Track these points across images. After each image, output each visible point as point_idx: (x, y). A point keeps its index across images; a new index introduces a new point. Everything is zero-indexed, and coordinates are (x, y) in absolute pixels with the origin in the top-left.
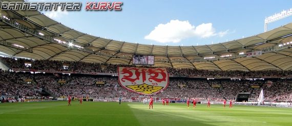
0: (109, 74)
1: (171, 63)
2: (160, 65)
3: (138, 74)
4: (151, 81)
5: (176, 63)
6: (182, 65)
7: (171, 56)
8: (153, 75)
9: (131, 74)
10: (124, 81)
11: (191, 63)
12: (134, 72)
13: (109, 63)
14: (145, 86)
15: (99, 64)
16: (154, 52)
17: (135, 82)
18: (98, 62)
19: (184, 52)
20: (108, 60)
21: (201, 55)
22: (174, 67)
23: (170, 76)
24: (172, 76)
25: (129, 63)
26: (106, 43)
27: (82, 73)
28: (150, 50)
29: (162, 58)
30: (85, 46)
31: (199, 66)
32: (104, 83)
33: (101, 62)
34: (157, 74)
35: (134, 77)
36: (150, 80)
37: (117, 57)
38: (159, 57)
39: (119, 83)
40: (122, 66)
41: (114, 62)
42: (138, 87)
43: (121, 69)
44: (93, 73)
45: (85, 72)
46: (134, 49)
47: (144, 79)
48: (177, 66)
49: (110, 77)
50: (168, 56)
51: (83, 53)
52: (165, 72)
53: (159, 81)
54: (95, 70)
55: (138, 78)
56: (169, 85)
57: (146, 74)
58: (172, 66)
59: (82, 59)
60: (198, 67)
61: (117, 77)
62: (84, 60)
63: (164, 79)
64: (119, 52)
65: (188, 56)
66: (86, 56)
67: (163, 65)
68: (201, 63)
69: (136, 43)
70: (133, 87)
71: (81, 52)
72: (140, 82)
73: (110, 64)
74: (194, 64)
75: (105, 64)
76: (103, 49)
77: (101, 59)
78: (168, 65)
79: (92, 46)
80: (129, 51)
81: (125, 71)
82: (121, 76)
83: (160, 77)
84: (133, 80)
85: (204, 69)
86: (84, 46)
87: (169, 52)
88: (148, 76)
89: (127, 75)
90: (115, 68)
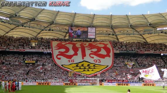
0: (40, 50)
1: (116, 36)
2: (103, 38)
3: (75, 49)
4: (93, 58)
5: (122, 36)
6: (129, 38)
7: (117, 27)
8: (95, 50)
9: (67, 50)
10: (60, 59)
11: (141, 35)
12: (70, 46)
13: (40, 36)
14: (86, 64)
15: (28, 38)
16: (95, 22)
17: (72, 59)
18: (27, 35)
19: (132, 22)
20: (39, 33)
21: (153, 26)
22: (121, 40)
23: (115, 52)
24: (118, 52)
25: (65, 36)
26: (37, 14)
27: (8, 50)
28: (91, 20)
29: (105, 29)
30: (11, 16)
31: (151, 39)
32: (34, 62)
33: (30, 36)
34: (99, 49)
35: (71, 52)
36: (92, 56)
37: (50, 30)
38: (101, 29)
39: (53, 61)
40: (56, 40)
41: (46, 35)
42: (77, 66)
43: (55, 44)
44: (21, 49)
45: (12, 49)
46: (71, 20)
47: (84, 55)
48: (123, 39)
49: (41, 54)
50: (112, 27)
51: (9, 25)
52: (109, 46)
53: (103, 56)
54: (23, 46)
55: (76, 54)
56: (114, 62)
57: (86, 49)
58: (118, 39)
59: (7, 33)
60: (149, 40)
61: (50, 54)
62: (10, 34)
63: (108, 55)
64: (52, 23)
65: (137, 26)
66: (12, 29)
67: (107, 38)
68: (153, 35)
69: (73, 12)
70: (70, 67)
71: (6, 24)
72: (78, 59)
73: (42, 38)
74: (145, 36)
75: (36, 39)
76: (33, 20)
77: (31, 32)
78: (112, 38)
79: (19, 17)
80: (65, 22)
81: (60, 47)
82: (56, 52)
83: (103, 52)
84: (70, 57)
85: (157, 42)
86: (10, 18)
87: (114, 22)
88: (88, 52)
89: (63, 50)
90: (48, 43)
